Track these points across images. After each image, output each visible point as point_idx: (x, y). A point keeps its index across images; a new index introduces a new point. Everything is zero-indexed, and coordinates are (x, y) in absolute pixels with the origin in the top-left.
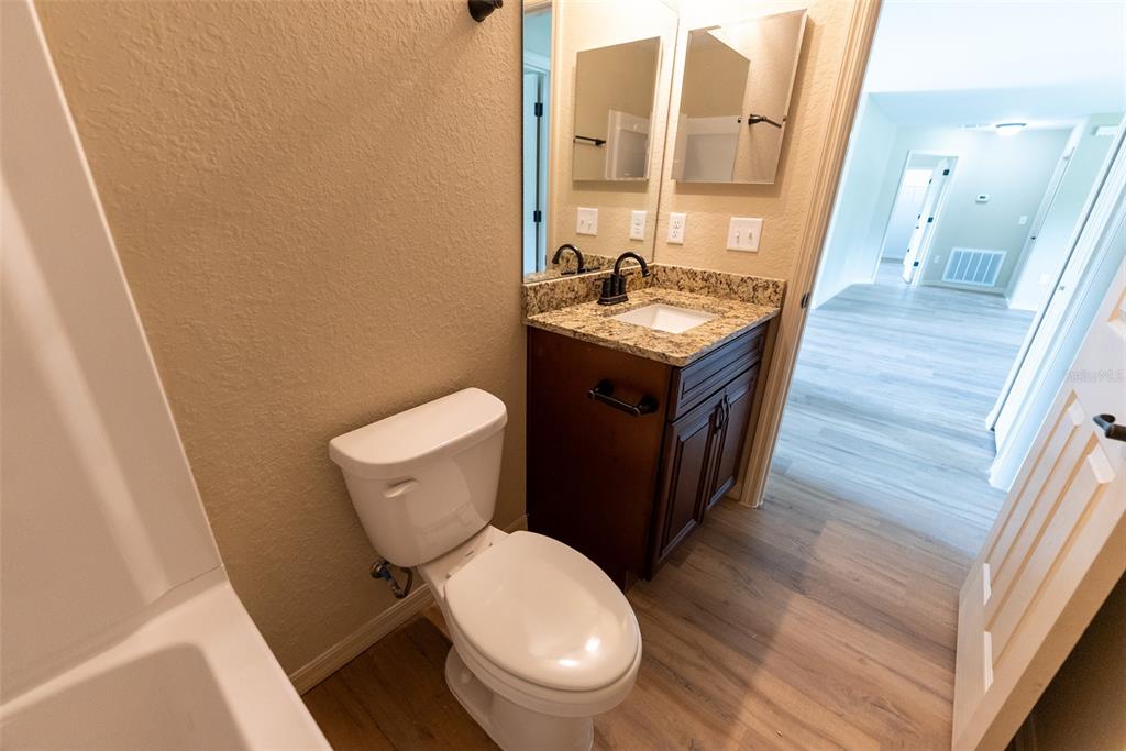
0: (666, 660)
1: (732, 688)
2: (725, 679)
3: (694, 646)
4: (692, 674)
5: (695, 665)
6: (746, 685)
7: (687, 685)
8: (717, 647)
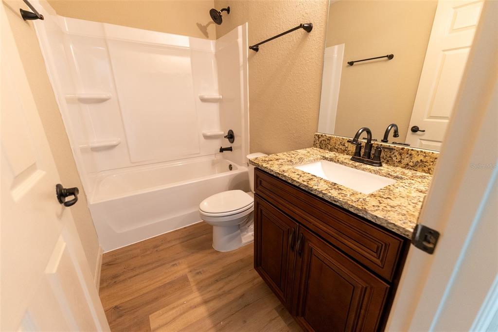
0: (230, 278)
1: (208, 296)
2: (212, 295)
3: (229, 292)
4: (220, 284)
5: (222, 288)
6: (206, 302)
7: (217, 281)
8: (225, 301)
